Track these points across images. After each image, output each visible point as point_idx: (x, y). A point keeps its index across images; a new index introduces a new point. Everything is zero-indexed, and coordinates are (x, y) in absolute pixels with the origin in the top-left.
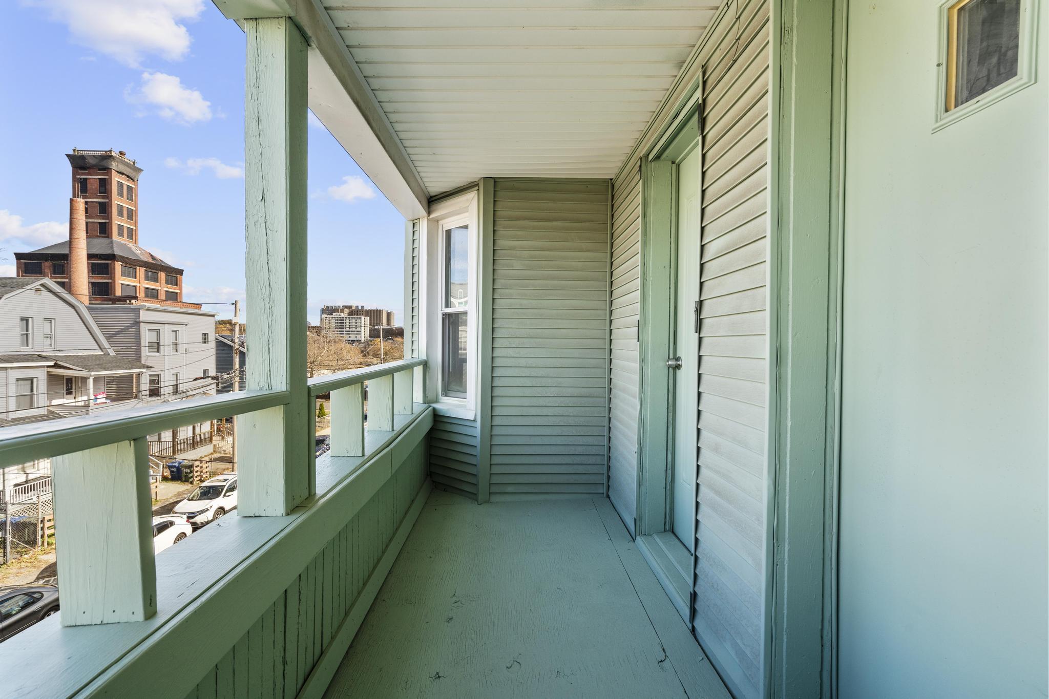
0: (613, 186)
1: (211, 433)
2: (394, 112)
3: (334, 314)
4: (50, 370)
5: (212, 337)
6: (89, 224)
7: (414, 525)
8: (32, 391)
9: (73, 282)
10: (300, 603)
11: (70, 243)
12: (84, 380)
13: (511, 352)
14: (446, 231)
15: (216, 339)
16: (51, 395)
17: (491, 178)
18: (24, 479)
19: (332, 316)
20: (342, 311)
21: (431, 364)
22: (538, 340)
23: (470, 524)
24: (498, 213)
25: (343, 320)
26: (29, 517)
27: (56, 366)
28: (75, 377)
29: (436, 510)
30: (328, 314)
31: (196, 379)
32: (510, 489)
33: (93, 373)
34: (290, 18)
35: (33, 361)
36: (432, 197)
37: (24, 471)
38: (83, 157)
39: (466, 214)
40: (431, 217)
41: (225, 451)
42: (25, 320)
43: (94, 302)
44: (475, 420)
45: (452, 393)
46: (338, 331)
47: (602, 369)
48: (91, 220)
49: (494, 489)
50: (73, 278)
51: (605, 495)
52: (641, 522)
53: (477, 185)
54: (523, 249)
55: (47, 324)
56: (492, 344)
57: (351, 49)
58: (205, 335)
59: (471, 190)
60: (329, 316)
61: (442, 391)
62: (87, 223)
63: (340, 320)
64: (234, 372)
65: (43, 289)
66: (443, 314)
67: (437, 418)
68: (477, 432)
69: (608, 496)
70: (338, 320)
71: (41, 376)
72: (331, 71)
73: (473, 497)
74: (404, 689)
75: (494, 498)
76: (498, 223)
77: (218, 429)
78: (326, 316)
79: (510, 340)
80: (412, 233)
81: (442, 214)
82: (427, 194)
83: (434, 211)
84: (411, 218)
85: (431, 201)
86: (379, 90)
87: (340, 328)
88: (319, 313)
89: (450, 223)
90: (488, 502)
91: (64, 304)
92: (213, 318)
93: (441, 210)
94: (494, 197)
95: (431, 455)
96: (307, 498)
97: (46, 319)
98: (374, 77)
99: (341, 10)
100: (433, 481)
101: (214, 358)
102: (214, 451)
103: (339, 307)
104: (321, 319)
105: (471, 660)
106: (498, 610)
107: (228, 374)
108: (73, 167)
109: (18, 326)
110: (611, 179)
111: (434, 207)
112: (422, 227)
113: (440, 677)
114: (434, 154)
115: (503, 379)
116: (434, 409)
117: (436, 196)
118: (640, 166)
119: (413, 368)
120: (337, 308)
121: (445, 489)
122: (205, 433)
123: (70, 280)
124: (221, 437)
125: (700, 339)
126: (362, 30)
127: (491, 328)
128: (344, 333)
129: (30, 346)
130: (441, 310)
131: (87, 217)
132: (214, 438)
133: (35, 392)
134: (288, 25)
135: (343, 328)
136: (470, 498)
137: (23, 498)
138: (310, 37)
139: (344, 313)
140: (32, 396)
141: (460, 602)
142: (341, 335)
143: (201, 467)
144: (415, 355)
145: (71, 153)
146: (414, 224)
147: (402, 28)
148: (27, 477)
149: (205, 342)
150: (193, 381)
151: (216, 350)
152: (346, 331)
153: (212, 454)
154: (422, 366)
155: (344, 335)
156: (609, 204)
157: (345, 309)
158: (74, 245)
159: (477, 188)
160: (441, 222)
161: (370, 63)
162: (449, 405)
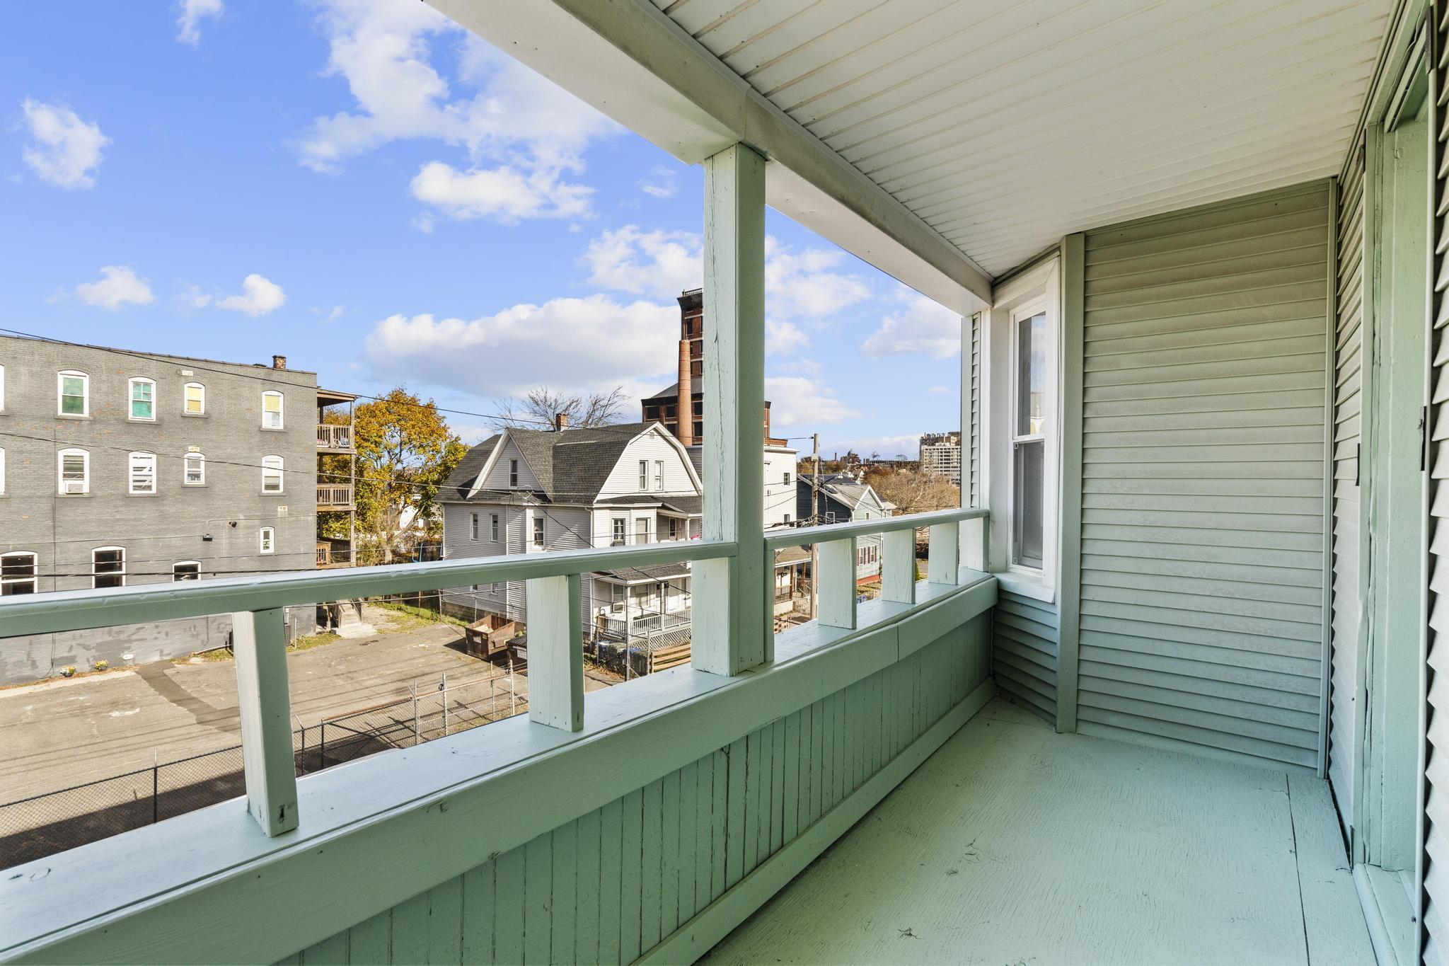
0: (1340, 189)
1: (791, 587)
2: (901, 190)
3: (937, 444)
4: (660, 511)
5: (793, 477)
6: (693, 364)
7: (950, 738)
8: (646, 531)
9: (680, 424)
10: (747, 776)
11: (678, 386)
12: (684, 521)
13: (1116, 501)
14: (1020, 323)
15: (798, 479)
16: (660, 536)
17: (1080, 232)
18: (640, 614)
19: (934, 447)
20: (948, 439)
21: (997, 515)
22: (1168, 482)
23: (1033, 757)
24: (1092, 286)
25: (949, 452)
26: (640, 650)
27: (663, 507)
28: (677, 518)
29: (988, 725)
30: (929, 445)
31: (775, 525)
32: (1114, 720)
33: (690, 515)
34: (740, 142)
35: (647, 502)
36: (996, 279)
37: (641, 606)
38: (689, 298)
39: (1043, 297)
40: (997, 306)
41: (804, 610)
42: (643, 463)
43: (696, 443)
44: (1054, 604)
45: (1028, 561)
46: (941, 467)
47: (1316, 536)
48: (694, 360)
49: (1084, 714)
50: (680, 420)
51: (1320, 773)
52: (1369, 837)
53: (1059, 248)
54: (1138, 334)
55: (658, 466)
56: (1082, 489)
57: (825, 141)
58: (786, 474)
59: (1049, 258)
60: (930, 447)
61: (1013, 556)
62: (691, 363)
63: (945, 452)
64: (813, 518)
65: (655, 433)
66: (1016, 445)
67: (1002, 595)
68: (1056, 622)
69: (1327, 777)
70: (941, 452)
71: (652, 514)
72: (798, 176)
73: (1049, 718)
74: (864, 929)
75: (1083, 728)
76: (1092, 300)
77: (799, 585)
78: (926, 447)
79: (1114, 482)
80: (972, 333)
81: (1011, 299)
82: (987, 276)
83: (999, 297)
84: (971, 312)
85: (995, 285)
86: (873, 171)
87: (945, 463)
88: (919, 443)
89: (1021, 313)
90: (1074, 732)
91: (669, 446)
92: (794, 455)
93: (1008, 295)
94: (1086, 260)
95: (994, 646)
96: (761, 664)
97: (657, 462)
98: (861, 160)
99: (801, 106)
100: (998, 686)
101: (795, 500)
102: (794, 609)
103: (944, 434)
104: (920, 452)
105: (961, 934)
106: (1027, 887)
107: (806, 521)
108: (682, 309)
109: (638, 467)
110: (1335, 177)
111: (1000, 292)
112: (985, 324)
113: (910, 935)
114: (975, 224)
115: (1098, 543)
116: (999, 583)
117: (1003, 275)
118: (1364, 146)
119: (958, 522)
120: (941, 435)
121: (1012, 700)
122: (785, 587)
123: (678, 422)
124: (800, 594)
125: (1434, 485)
126: (829, 116)
127: (1081, 464)
128: (951, 469)
129: (646, 489)
130: (1013, 437)
131: (691, 358)
132: (794, 594)
133: (648, 532)
134: (738, 152)
135: (949, 463)
136: (1046, 720)
137: (639, 631)
138: (766, 152)
139: (950, 442)
140: (646, 535)
141: (975, 856)
142: (946, 473)
143: (780, 626)
144: (975, 503)
145: (681, 295)
146: (974, 321)
147: (874, 96)
148: (642, 612)
149: (786, 483)
150: (772, 527)
151: (797, 492)
152: (952, 467)
153: (791, 612)
154: (982, 519)
155: (951, 473)
156: (1331, 225)
157: (952, 437)
158: (682, 388)
159: (1058, 253)
160: (1012, 312)
161: (852, 146)
162: (1020, 579)
